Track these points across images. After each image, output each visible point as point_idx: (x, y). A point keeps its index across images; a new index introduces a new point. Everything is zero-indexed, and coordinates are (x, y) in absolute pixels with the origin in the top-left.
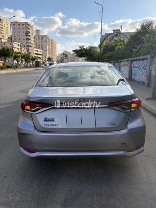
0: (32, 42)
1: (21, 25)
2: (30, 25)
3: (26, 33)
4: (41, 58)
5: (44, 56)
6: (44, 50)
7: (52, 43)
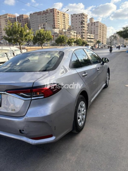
0: (86, 29)
1: (78, 16)
2: (85, 15)
3: (81, 22)
4: (92, 41)
5: (95, 40)
6: (96, 35)
7: (103, 27)
